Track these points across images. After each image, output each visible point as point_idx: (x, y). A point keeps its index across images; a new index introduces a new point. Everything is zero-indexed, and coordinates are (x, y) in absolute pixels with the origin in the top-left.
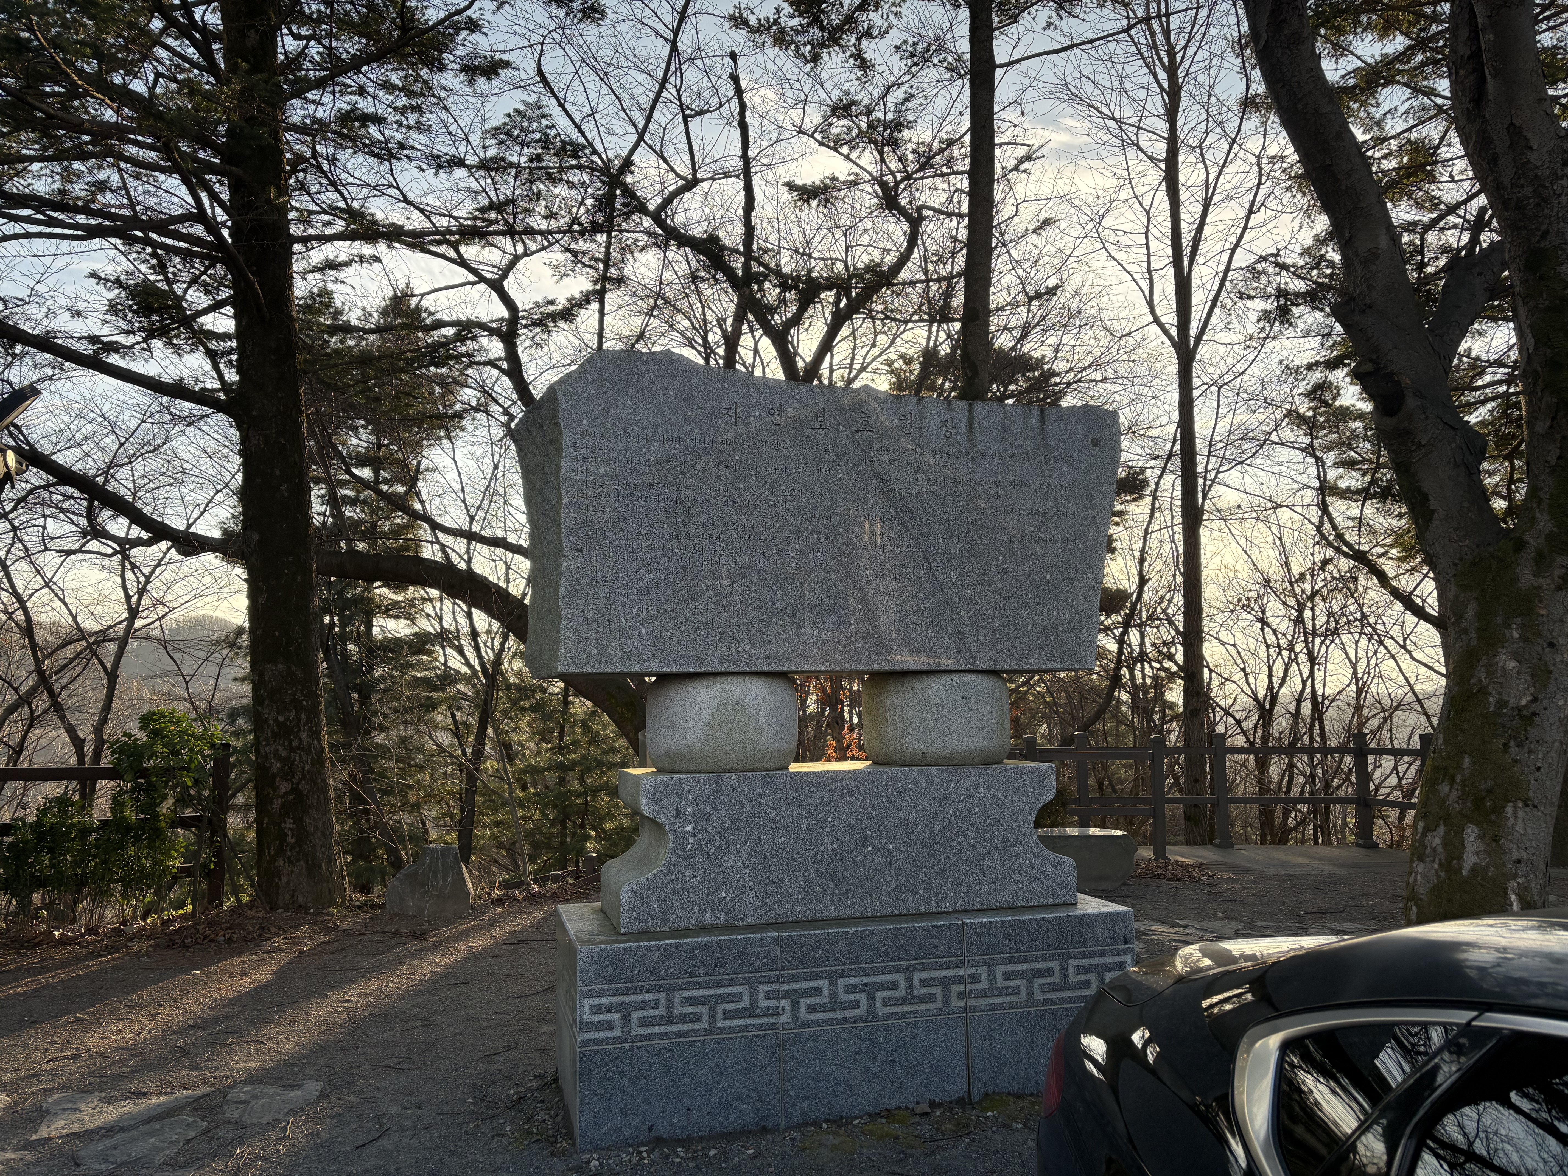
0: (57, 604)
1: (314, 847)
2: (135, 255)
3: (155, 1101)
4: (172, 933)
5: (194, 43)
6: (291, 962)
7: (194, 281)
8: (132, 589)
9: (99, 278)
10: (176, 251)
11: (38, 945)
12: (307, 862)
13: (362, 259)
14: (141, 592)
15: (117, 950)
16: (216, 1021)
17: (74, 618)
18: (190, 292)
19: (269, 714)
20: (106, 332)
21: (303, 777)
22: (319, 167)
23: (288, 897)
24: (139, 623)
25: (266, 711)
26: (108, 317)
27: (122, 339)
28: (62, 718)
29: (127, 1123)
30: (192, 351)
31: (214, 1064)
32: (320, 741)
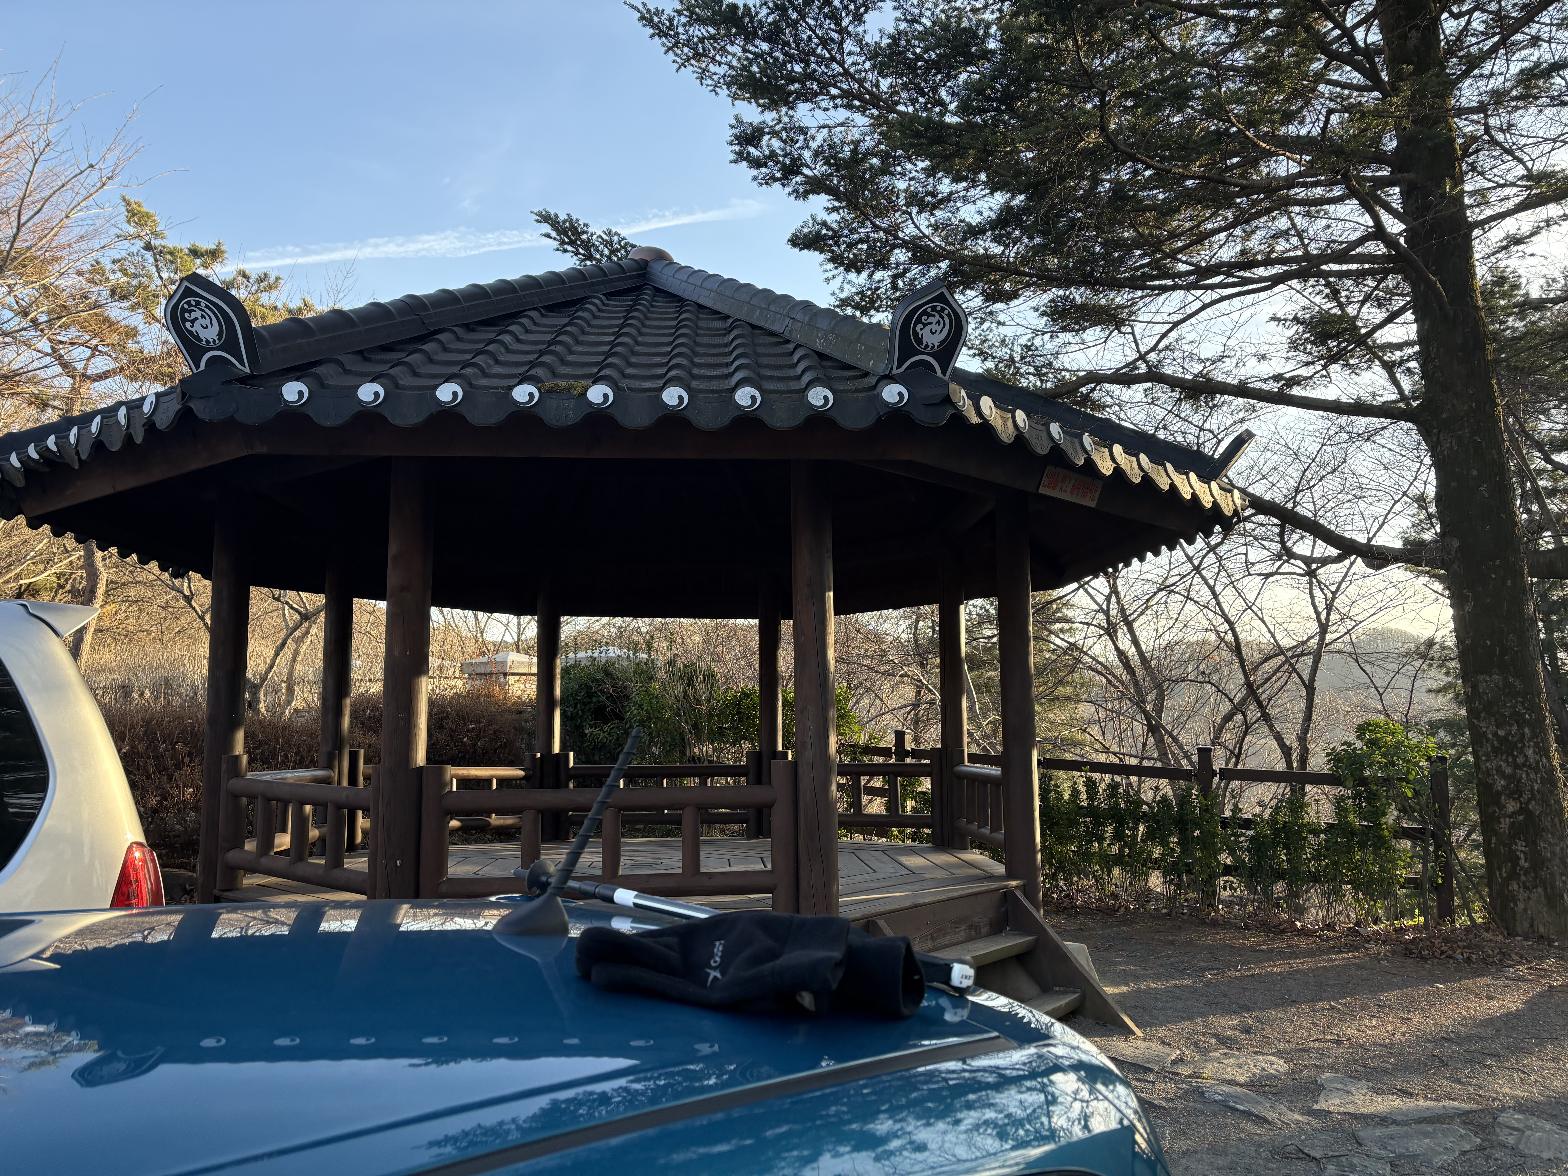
0: (1257, 623)
1: (1552, 874)
2: (1310, 290)
3: (1421, 1103)
4: (1407, 942)
5: (1357, 67)
6: (1541, 995)
7: (1367, 298)
8: (1321, 606)
9: (1279, 320)
10: (1346, 274)
11: (1283, 931)
12: (1545, 889)
13: (1549, 223)
14: (1329, 607)
15: (1356, 949)
16: (1469, 1038)
17: (1273, 636)
18: (1364, 310)
19: (1488, 727)
20: (1287, 368)
21: (1533, 798)
22: (1494, 142)
23: (1526, 925)
24: (1329, 637)
25: (1483, 724)
26: (1291, 354)
27: (1305, 372)
28: (1271, 727)
29: (1399, 1118)
30: (1369, 367)
31: (1475, 1081)
32: (1549, 758)
